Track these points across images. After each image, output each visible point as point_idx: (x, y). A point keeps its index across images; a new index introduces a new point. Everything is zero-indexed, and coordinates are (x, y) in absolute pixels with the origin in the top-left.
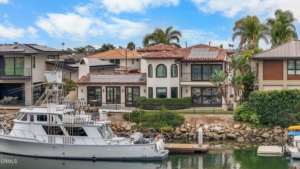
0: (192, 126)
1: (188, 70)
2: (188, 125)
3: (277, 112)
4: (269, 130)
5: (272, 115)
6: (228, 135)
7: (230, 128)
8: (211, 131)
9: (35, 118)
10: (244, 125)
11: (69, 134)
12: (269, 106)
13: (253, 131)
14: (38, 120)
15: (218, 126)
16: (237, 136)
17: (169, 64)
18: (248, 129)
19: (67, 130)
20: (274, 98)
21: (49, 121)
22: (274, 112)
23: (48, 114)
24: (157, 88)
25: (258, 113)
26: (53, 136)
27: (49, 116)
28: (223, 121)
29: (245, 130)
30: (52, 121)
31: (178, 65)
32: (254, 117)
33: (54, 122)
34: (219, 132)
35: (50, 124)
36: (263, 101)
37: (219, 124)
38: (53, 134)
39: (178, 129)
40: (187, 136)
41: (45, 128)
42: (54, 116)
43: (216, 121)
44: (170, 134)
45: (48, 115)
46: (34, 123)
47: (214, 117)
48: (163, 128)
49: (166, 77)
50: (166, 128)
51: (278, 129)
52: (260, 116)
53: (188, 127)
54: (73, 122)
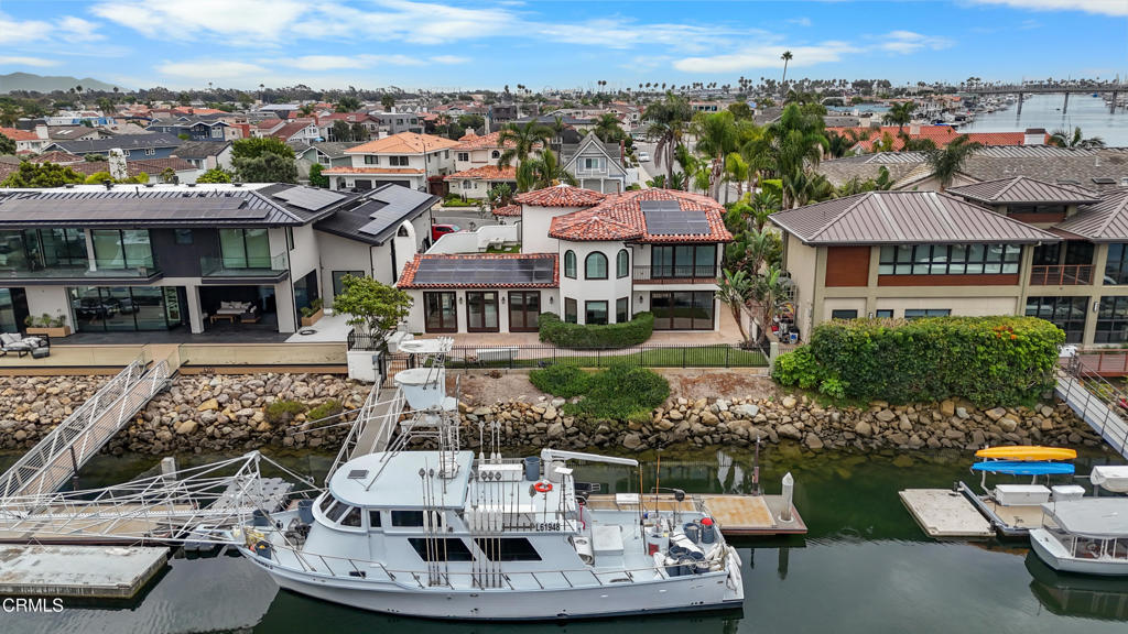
0: (691, 403)
1: (644, 258)
2: (682, 401)
3: (889, 377)
4: (864, 411)
5: (873, 382)
6: (781, 429)
7: (773, 406)
8: (735, 416)
9: (386, 518)
10: (805, 399)
11: (490, 558)
12: (870, 365)
13: (830, 416)
14: (395, 523)
15: (747, 401)
16: (801, 431)
17: (612, 252)
18: (817, 410)
19: (482, 547)
20: (884, 348)
21: (431, 524)
22: (880, 376)
23: (425, 508)
24: (587, 302)
25: (842, 378)
26: (442, 564)
27: (430, 514)
28: (751, 385)
29: (808, 411)
30: (439, 525)
31: (629, 250)
32: (832, 385)
33: (444, 529)
34: (756, 420)
35: (432, 535)
36: (856, 353)
37: (749, 397)
38: (442, 559)
39: (660, 411)
40: (687, 433)
41: (420, 545)
42: (443, 514)
43: (738, 388)
44: (649, 427)
45: (425, 512)
46: (382, 532)
47: (729, 375)
48: (634, 417)
49: (607, 278)
50: (638, 415)
51: (883, 409)
52: (847, 384)
53: (683, 409)
54: (500, 528)
